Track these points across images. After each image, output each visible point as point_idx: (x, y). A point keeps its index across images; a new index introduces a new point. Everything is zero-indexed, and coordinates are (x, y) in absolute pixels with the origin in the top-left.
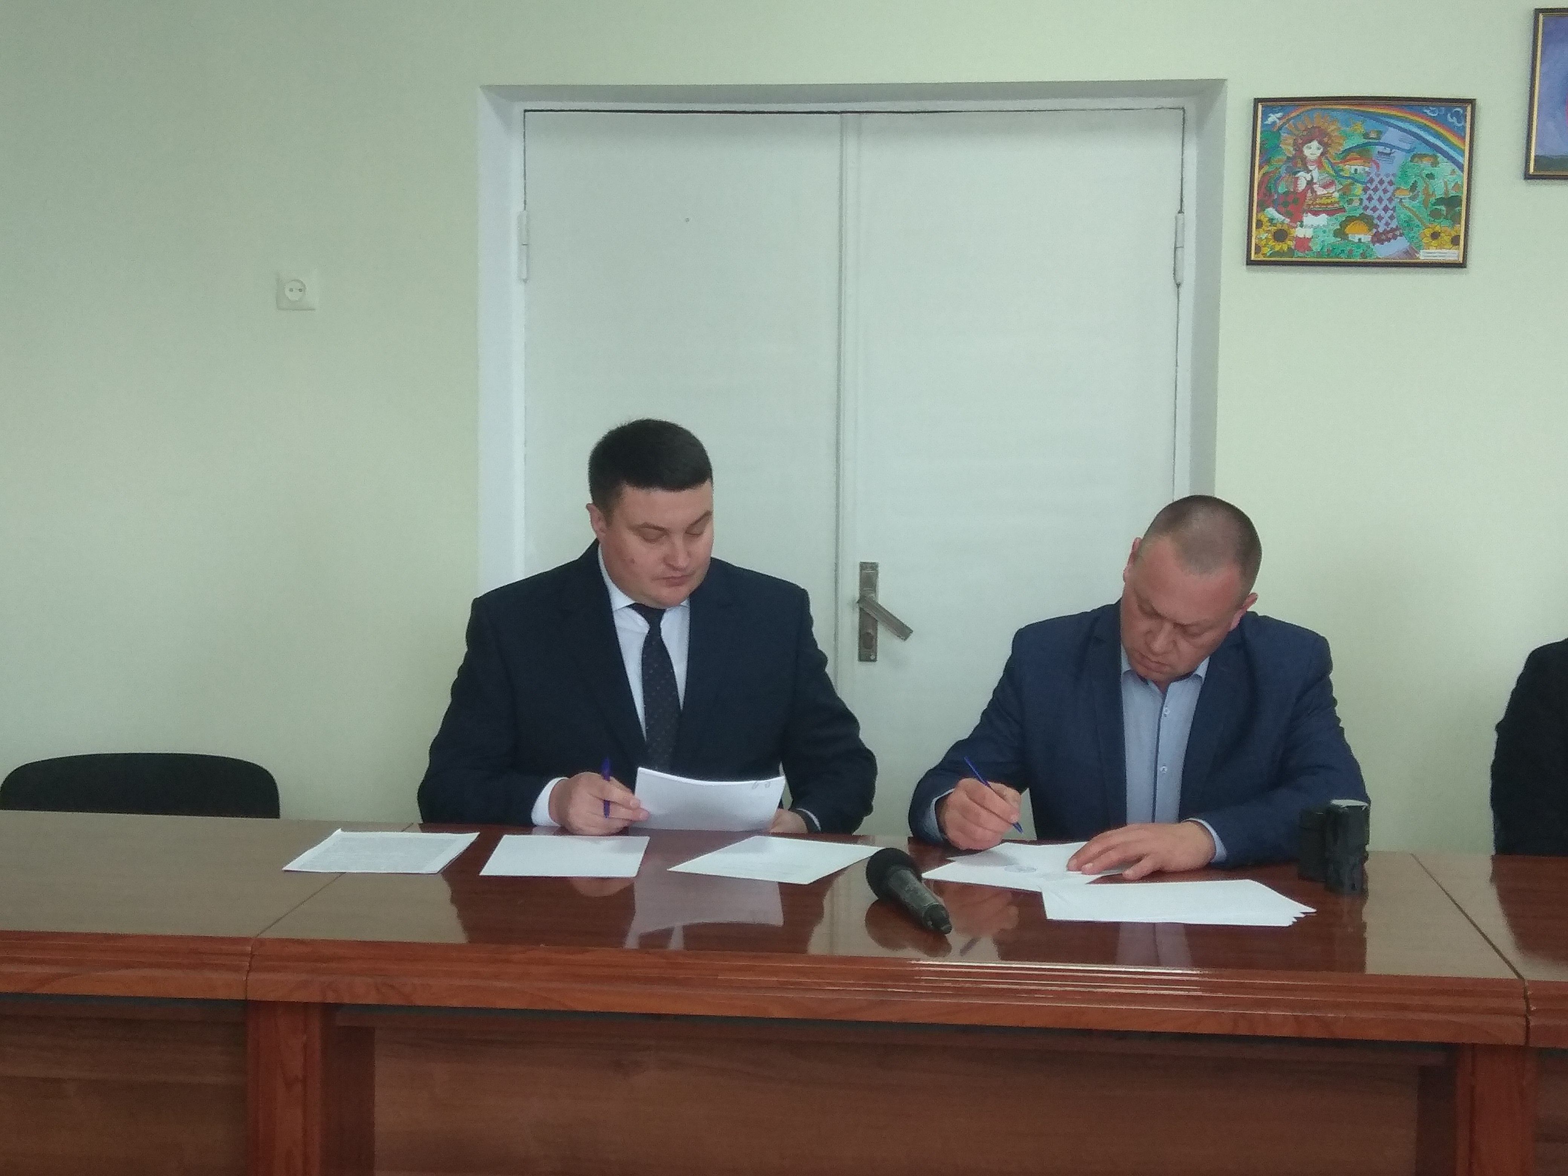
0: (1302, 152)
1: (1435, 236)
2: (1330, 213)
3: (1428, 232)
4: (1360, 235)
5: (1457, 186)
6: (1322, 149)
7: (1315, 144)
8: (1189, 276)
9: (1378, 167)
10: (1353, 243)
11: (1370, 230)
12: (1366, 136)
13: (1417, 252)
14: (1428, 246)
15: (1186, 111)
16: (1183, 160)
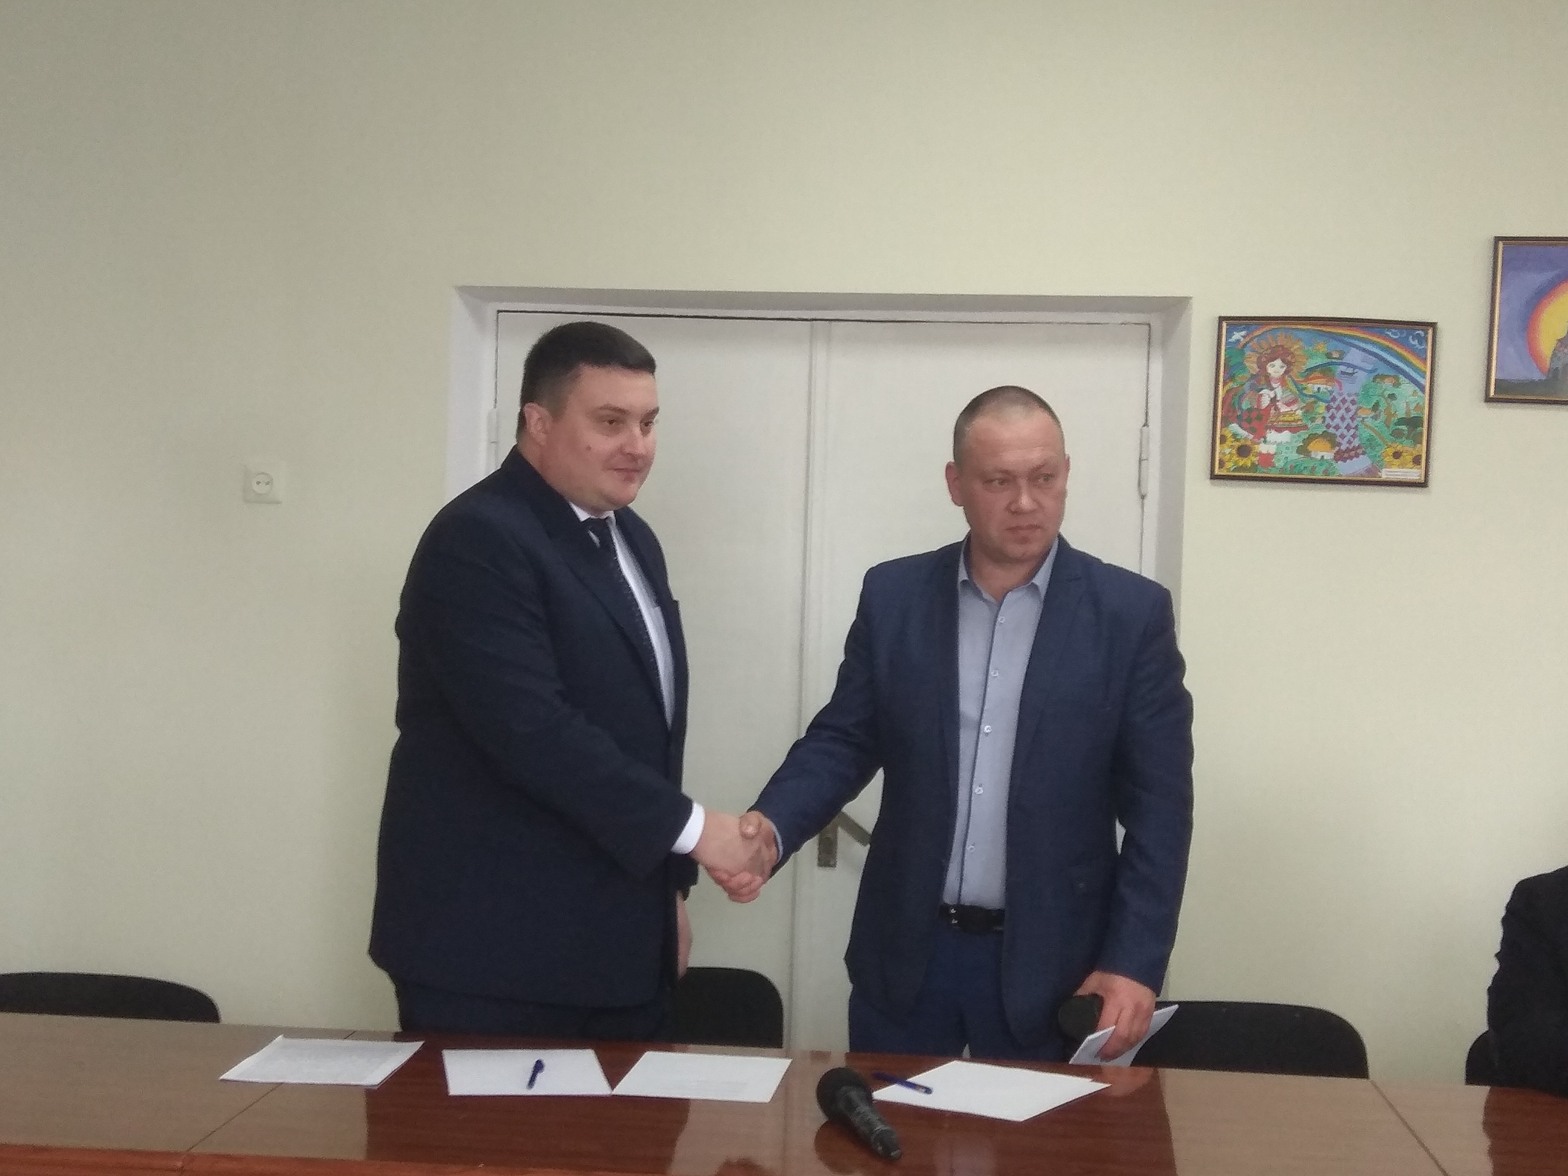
0: (1266, 370)
1: (1397, 455)
2: (1293, 430)
3: (1390, 451)
4: (1322, 452)
5: (1418, 407)
6: (1285, 368)
7: (1278, 363)
8: (1153, 487)
9: (1340, 386)
10: (1316, 460)
11: (1333, 447)
12: (1329, 356)
13: (1380, 472)
14: (1390, 465)
15: (1152, 327)
16: (1148, 374)
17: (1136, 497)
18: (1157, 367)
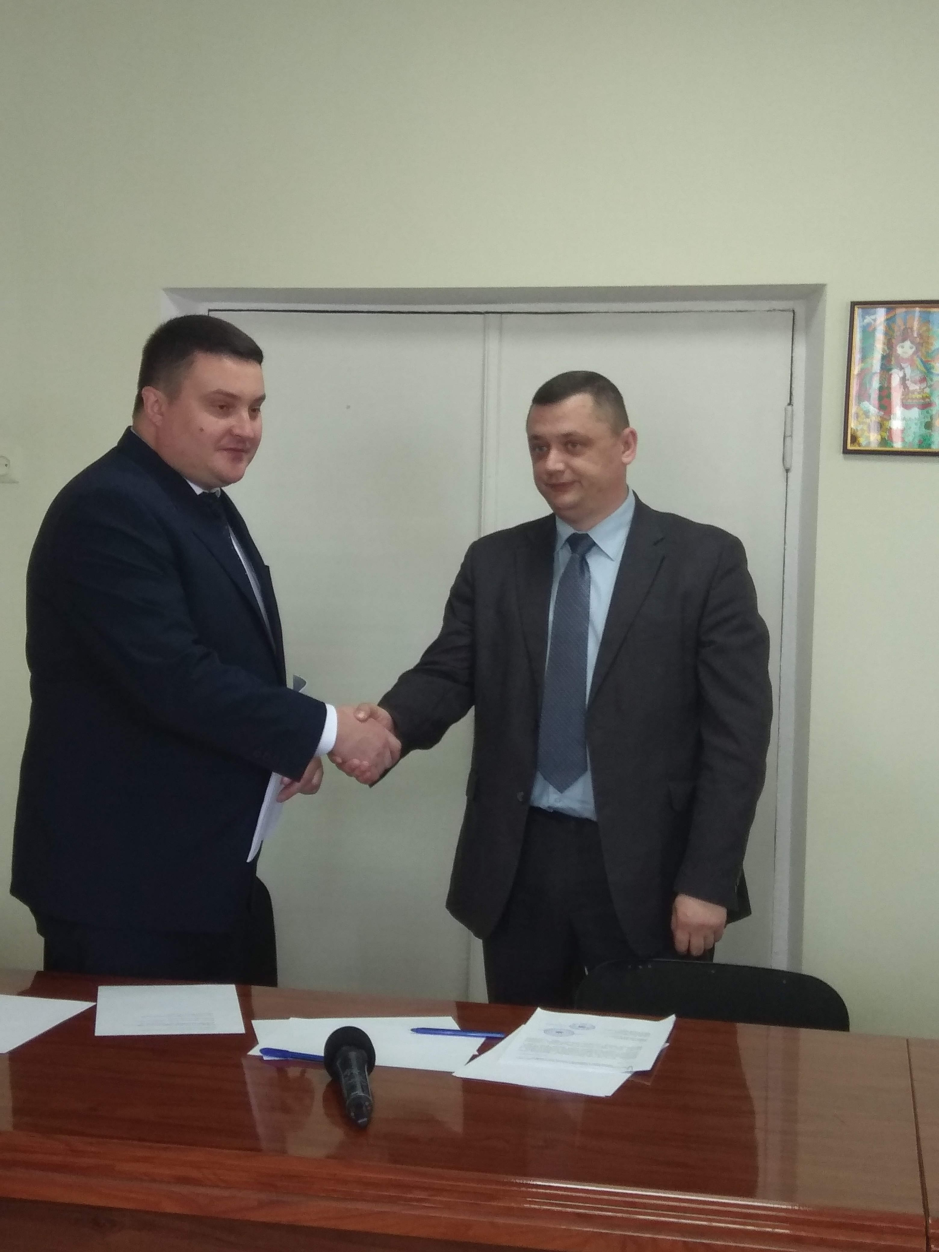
0: (895, 351)
2: (921, 407)
6: (914, 349)
7: (908, 344)
8: (797, 462)
15: (797, 315)
16: (792, 357)
17: (781, 471)
18: (801, 350)
